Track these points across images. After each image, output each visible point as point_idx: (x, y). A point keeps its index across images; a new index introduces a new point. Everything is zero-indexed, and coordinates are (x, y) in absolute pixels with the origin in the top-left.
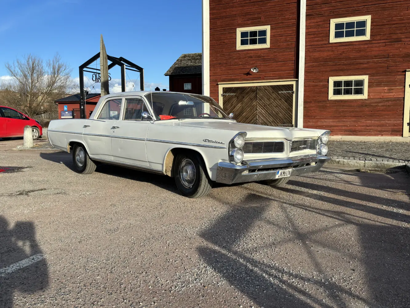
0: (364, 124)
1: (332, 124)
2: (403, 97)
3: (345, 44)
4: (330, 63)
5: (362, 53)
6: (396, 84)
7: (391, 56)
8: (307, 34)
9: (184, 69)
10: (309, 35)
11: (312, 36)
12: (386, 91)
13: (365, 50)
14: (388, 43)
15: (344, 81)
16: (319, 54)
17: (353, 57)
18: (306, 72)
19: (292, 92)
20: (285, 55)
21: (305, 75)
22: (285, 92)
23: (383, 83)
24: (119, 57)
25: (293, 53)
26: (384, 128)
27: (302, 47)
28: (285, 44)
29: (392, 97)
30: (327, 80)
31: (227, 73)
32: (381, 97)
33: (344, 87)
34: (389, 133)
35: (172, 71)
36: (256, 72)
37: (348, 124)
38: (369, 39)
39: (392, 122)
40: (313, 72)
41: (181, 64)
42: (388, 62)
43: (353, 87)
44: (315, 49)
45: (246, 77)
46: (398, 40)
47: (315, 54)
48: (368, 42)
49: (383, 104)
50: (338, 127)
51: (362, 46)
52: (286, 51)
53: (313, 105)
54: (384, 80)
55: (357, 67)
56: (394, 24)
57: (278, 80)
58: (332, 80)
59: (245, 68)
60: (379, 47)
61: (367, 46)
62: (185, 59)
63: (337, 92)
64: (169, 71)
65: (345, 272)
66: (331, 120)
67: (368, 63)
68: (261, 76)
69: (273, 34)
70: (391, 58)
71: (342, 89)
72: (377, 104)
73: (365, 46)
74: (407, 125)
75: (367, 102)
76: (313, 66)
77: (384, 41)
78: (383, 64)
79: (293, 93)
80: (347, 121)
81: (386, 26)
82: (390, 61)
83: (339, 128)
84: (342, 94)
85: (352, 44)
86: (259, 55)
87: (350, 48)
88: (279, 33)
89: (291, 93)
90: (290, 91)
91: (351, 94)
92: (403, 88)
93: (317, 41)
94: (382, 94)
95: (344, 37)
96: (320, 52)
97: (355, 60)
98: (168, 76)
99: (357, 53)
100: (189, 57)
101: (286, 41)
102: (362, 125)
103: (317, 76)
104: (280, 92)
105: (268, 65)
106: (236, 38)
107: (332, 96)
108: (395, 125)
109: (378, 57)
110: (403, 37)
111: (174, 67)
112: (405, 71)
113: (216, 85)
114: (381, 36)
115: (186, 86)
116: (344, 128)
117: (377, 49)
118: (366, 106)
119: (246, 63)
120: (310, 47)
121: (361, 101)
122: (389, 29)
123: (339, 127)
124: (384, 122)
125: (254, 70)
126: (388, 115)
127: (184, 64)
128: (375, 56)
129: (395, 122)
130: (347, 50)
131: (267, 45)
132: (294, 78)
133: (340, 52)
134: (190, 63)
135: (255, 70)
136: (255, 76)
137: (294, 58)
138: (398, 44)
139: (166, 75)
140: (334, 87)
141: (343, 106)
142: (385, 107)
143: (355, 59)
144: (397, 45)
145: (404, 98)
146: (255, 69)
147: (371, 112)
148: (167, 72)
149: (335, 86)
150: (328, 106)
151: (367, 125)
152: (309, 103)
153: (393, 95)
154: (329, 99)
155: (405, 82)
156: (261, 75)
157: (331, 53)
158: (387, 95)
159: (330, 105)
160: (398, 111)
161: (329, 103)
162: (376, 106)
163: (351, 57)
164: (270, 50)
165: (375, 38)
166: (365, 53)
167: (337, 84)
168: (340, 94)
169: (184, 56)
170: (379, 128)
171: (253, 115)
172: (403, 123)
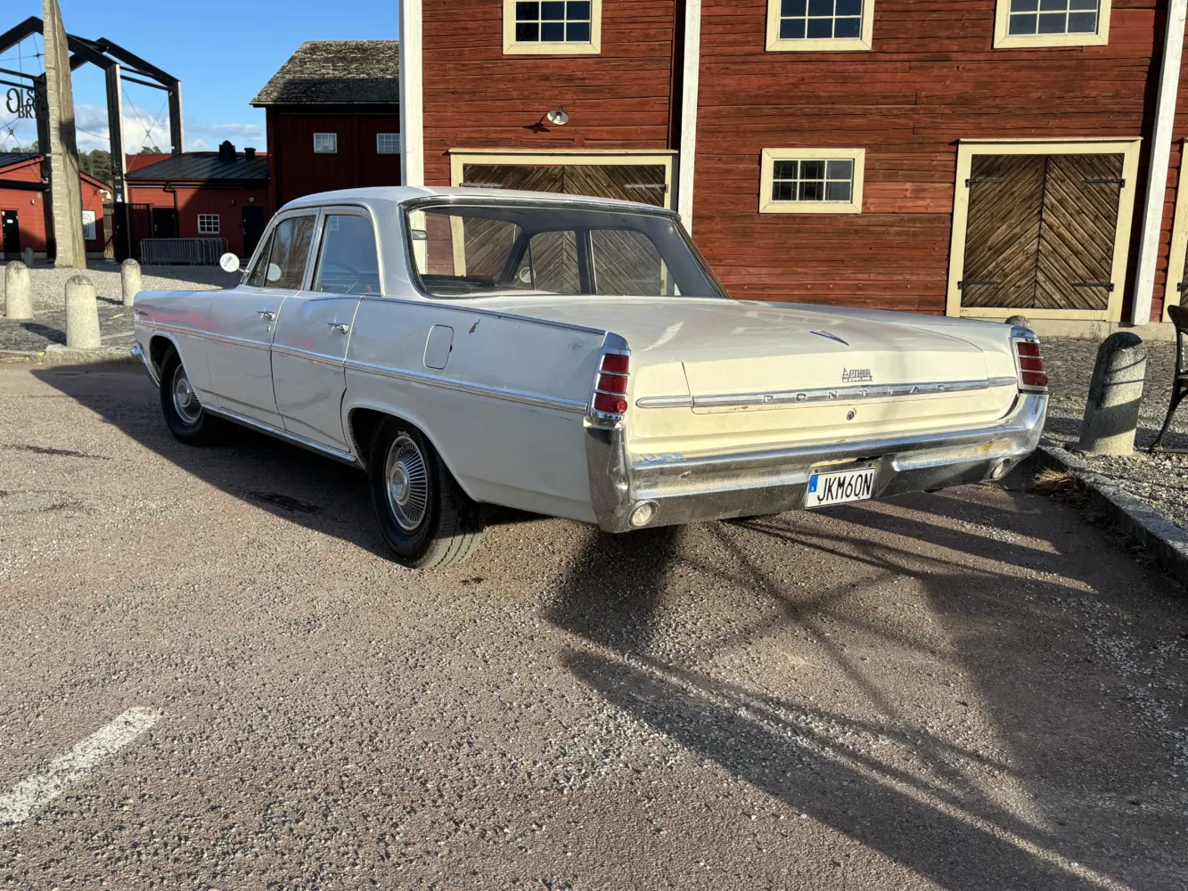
0: (850, 282)
1: (766, 280)
2: (950, 211)
3: (805, 58)
4: (767, 110)
5: (851, 88)
6: (933, 176)
7: (924, 100)
8: (706, 21)
9: (314, 89)
10: (710, 23)
11: (720, 29)
12: (908, 194)
13: (860, 78)
14: (917, 64)
15: (802, 162)
16: (737, 82)
17: (827, 94)
18: (701, 131)
19: (661, 188)
20: (643, 78)
21: (698, 140)
22: (643, 186)
23: (900, 172)
24: (94, 39)
25: (666, 73)
26: (899, 295)
27: (691, 57)
28: (644, 46)
29: (923, 210)
30: (758, 157)
31: (476, 121)
32: (897, 211)
33: (801, 178)
34: (913, 309)
35: (275, 94)
36: (562, 123)
37: (809, 281)
38: (868, 49)
39: (922, 278)
40: (720, 132)
41: (302, 72)
42: (916, 116)
43: (825, 180)
44: (728, 65)
45: (531, 135)
46: (943, 57)
47: (726, 82)
48: (866, 57)
49: (901, 229)
50: (781, 288)
51: (851, 68)
52: (645, 66)
53: (719, 227)
54: (904, 164)
55: (836, 123)
56: (934, 11)
57: (623, 151)
58: (770, 156)
59: (530, 109)
60: (896, 71)
61: (863, 67)
62: (315, 56)
63: (782, 192)
64: (265, 92)
65: (949, 711)
66: (764, 271)
67: (864, 114)
68: (575, 137)
69: (608, 14)
70: (923, 103)
71: (795, 183)
72: (884, 229)
73: (858, 67)
74: (957, 286)
75: (860, 221)
76: (718, 116)
77: (906, 56)
78: (902, 121)
79: (664, 189)
80: (805, 273)
81: (914, 15)
82: (921, 112)
83: (785, 292)
84: (795, 199)
85: (825, 57)
86: (568, 72)
87: (819, 68)
88: (626, 13)
89: (660, 191)
90: (657, 183)
91: (820, 198)
92: (949, 188)
93: (734, 43)
94: (900, 203)
95: (803, 37)
96: (740, 76)
97: (833, 103)
98: (264, 109)
99: (837, 84)
100: (327, 53)
101: (647, 38)
102: (843, 284)
103: (729, 144)
104: (628, 186)
105: (598, 105)
106: (502, 20)
107: (768, 204)
108: (927, 288)
109: (893, 100)
110: (955, 48)
111: (282, 81)
112: (957, 143)
113: (444, 155)
114: (901, 41)
115: (318, 143)
116: (796, 292)
117: (886, 76)
118: (857, 232)
119: (533, 96)
120: (713, 59)
121: (845, 219)
122: (919, 23)
123: (785, 288)
124: (900, 278)
125: (555, 118)
126: (911, 259)
127: (311, 71)
128: (885, 97)
129: (929, 278)
130: (813, 74)
131: (593, 46)
132: (667, 148)
133: (795, 80)
134: (331, 72)
135: (558, 117)
136: (560, 135)
137: (667, 89)
138: (943, 67)
139: (255, 106)
140: (775, 178)
141: (798, 231)
142: (903, 238)
143: (833, 100)
144: (937, 70)
145: (952, 214)
146: (558, 114)
147: (870, 251)
148: (259, 95)
149: (776, 175)
150: (759, 230)
151: (857, 284)
152: (707, 221)
153: (925, 205)
154: (762, 210)
155: (955, 173)
156: (576, 132)
157: (768, 80)
158: (910, 204)
159: (762, 228)
160: (936, 249)
161: (760, 221)
162: (883, 233)
163: (822, 94)
164: (602, 62)
165: (884, 48)
166: (857, 85)
167: (783, 169)
168: (789, 199)
169: (311, 49)
170: (888, 295)
171: (553, 251)
172: (947, 281)
